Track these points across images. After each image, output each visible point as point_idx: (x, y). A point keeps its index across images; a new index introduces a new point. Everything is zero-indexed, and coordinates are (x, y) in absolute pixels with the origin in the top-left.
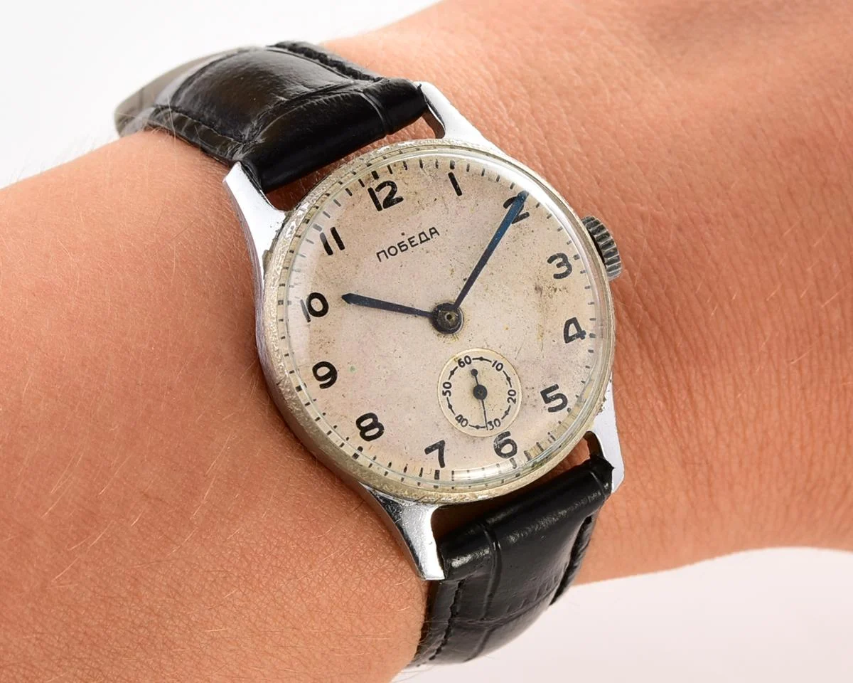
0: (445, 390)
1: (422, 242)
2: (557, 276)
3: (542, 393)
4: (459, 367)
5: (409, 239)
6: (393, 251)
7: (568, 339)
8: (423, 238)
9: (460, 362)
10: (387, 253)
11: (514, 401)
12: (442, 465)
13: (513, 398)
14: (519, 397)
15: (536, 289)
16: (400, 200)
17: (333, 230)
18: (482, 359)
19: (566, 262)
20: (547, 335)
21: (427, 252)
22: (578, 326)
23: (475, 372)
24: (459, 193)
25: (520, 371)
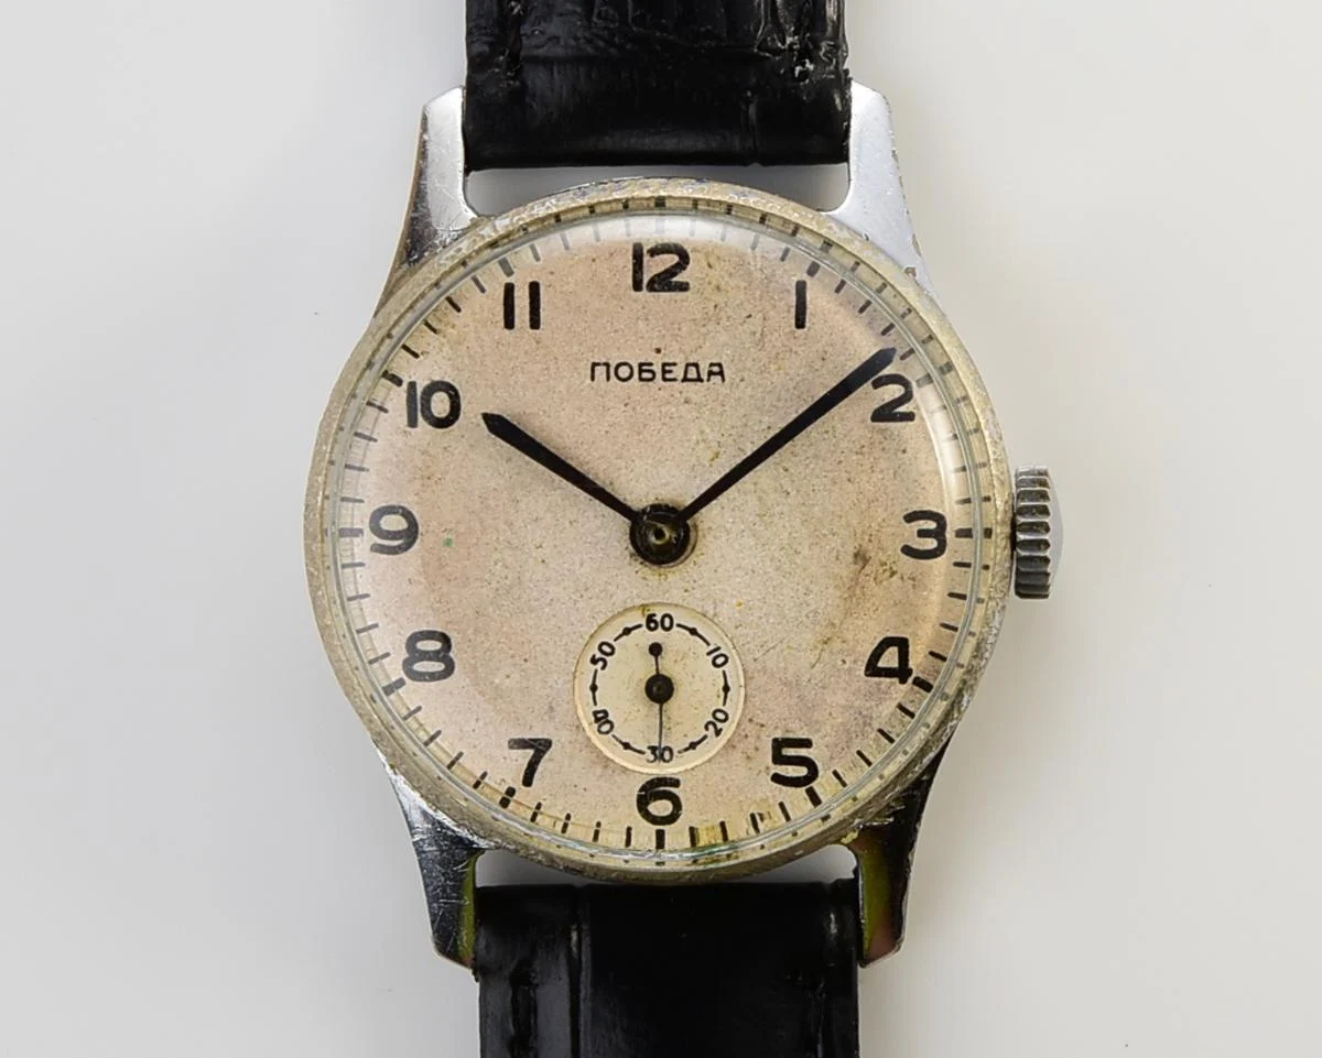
0: (598, 655)
1: (685, 379)
2: (908, 551)
3: (775, 740)
4: (644, 628)
5: (664, 365)
6: (624, 372)
7: (873, 669)
8: (692, 373)
9: (650, 619)
10: (613, 371)
11: (718, 732)
12: (528, 781)
13: (719, 725)
14: (728, 729)
15: (856, 555)
16: (683, 287)
17: (534, 288)
18: (693, 632)
19: (939, 534)
20: (837, 645)
21: (687, 402)
22: (904, 656)
23: (656, 650)
24: (800, 324)
25: (752, 685)
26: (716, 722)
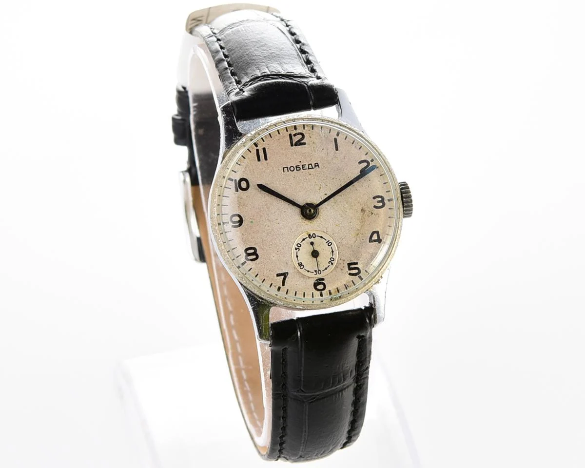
0: (297, 247)
1: (309, 169)
2: (375, 207)
3: (348, 264)
4: (308, 238)
5: (303, 165)
6: (292, 169)
7: (371, 240)
8: (310, 167)
9: (309, 235)
10: (289, 169)
11: (332, 264)
12: (283, 284)
13: (332, 262)
14: (335, 263)
15: (362, 210)
16: (304, 144)
17: (264, 149)
18: (321, 237)
19: (383, 201)
20: (360, 235)
21: (310, 175)
22: (378, 236)
23: (312, 243)
24: (337, 149)
25: (340, 249)
26: (331, 261)
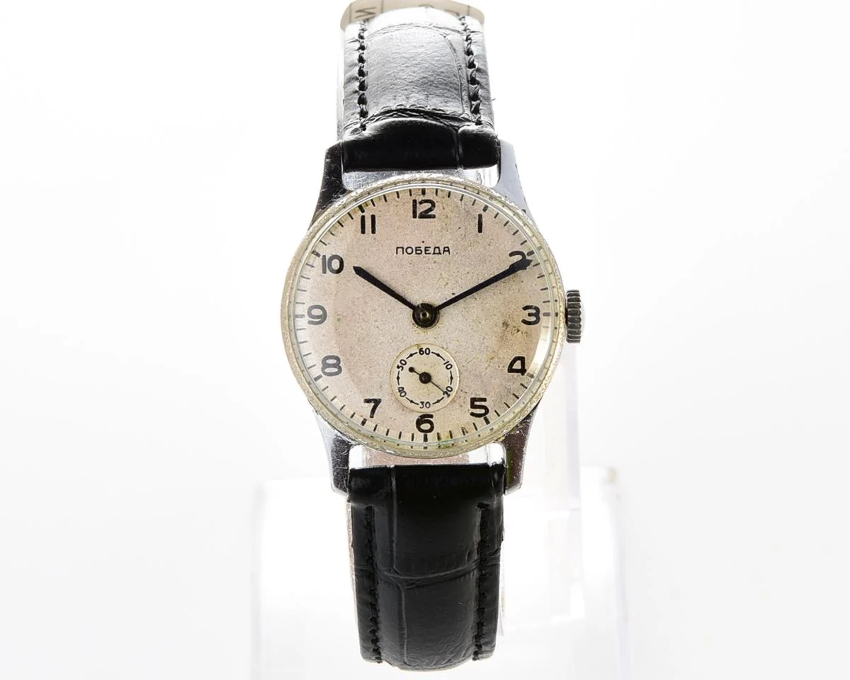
0: (400, 365)
1: (434, 253)
2: (524, 321)
3: (471, 399)
4: (418, 354)
5: (426, 248)
6: (409, 251)
7: (511, 370)
8: (437, 251)
9: (421, 350)
10: (405, 250)
12: (372, 415)
13: (449, 393)
14: (453, 394)
15: (503, 324)
16: (434, 217)
17: (373, 217)
18: (438, 355)
19: (537, 315)
20: (496, 360)
21: (435, 262)
22: (523, 364)
24: (480, 230)
25: (462, 376)
26: (448, 391)
